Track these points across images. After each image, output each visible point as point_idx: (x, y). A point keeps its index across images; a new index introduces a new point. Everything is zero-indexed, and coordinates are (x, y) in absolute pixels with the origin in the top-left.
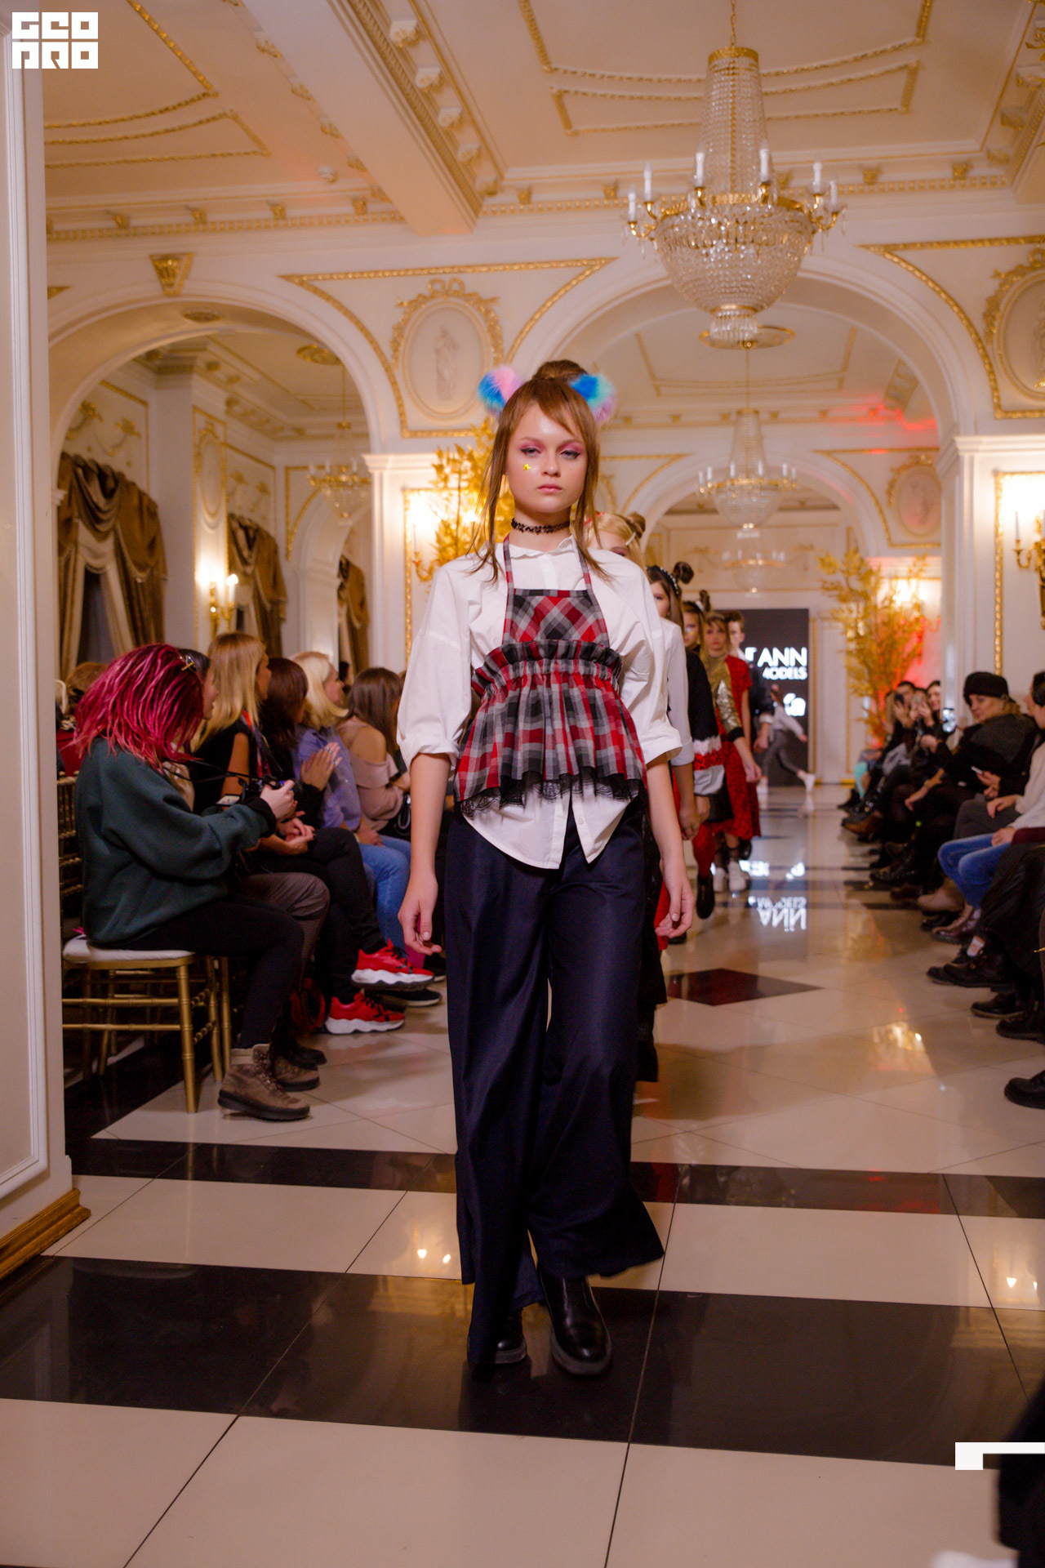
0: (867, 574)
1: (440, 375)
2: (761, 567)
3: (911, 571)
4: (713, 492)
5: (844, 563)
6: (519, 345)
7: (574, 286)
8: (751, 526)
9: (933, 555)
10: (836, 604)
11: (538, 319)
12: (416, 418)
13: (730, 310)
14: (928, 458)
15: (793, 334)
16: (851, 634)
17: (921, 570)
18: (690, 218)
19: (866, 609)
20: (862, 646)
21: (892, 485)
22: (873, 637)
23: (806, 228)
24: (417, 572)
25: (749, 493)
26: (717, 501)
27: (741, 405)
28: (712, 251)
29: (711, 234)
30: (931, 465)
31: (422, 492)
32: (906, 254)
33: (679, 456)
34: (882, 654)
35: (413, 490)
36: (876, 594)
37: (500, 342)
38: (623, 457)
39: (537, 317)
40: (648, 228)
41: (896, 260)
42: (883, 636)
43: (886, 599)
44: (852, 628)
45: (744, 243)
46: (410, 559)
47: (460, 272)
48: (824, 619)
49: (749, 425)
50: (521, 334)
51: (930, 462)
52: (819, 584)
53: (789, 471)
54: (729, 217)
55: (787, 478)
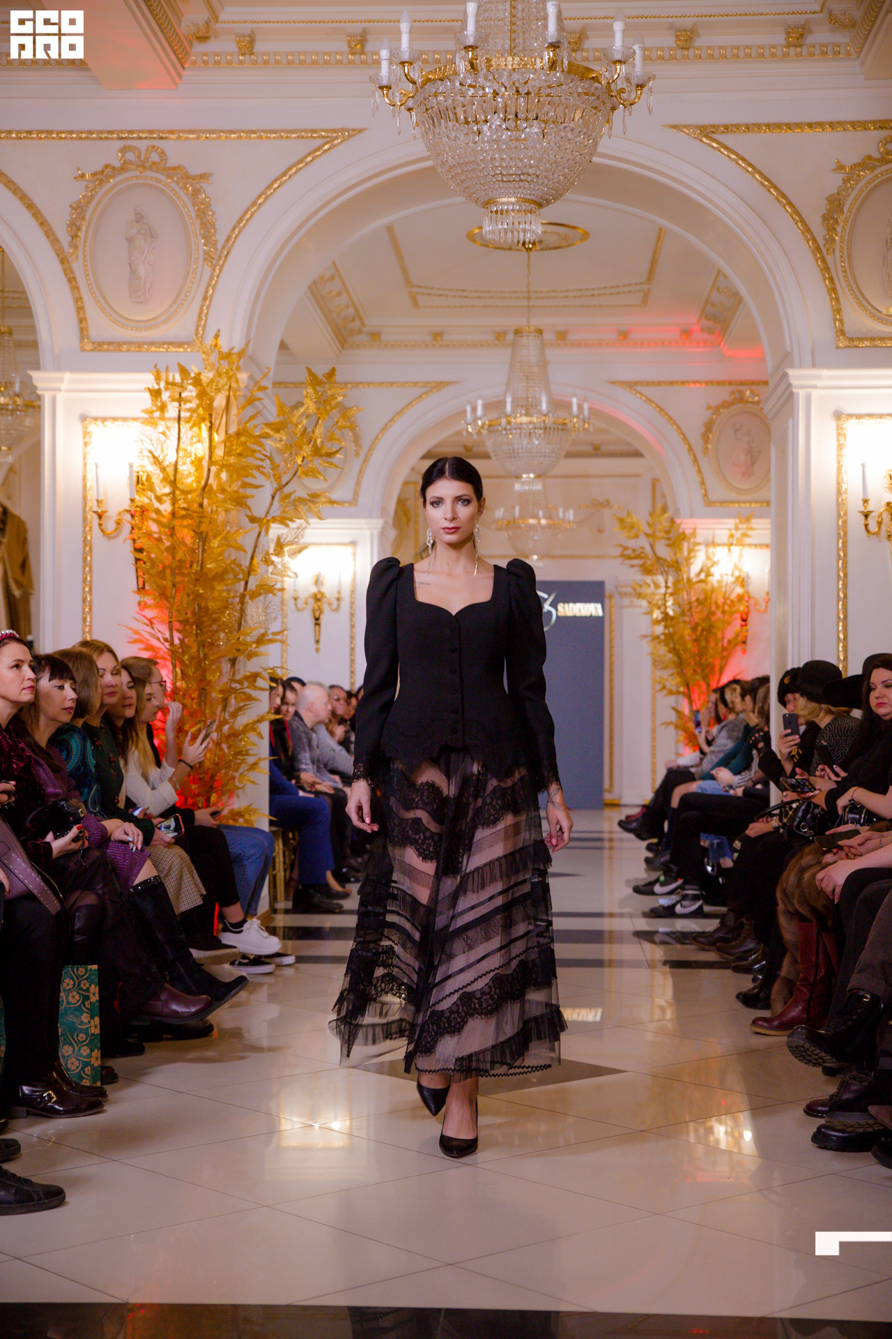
0: (676, 538)
1: (133, 271)
2: (543, 527)
3: (732, 536)
4: (484, 432)
5: (648, 524)
6: (237, 236)
7: (307, 164)
8: (532, 476)
9: (760, 517)
10: (639, 577)
11: (260, 205)
12: (101, 326)
13: (507, 203)
14: (753, 394)
15: (586, 235)
16: (657, 614)
17: (744, 535)
18: (458, 84)
19: (676, 583)
20: (671, 630)
21: (709, 427)
22: (687, 619)
23: (604, 103)
24: (100, 525)
25: (530, 433)
26: (489, 445)
27: (520, 322)
28: (485, 128)
29: (485, 105)
30: (758, 403)
31: (106, 423)
32: (727, 139)
33: (440, 385)
34: (696, 641)
35: (96, 419)
36: (689, 565)
37: (212, 231)
38: (369, 384)
39: (259, 201)
40: (405, 95)
41: (715, 145)
42: (697, 618)
43: (701, 571)
44: (659, 608)
45: (527, 119)
46: (91, 508)
47: (162, 138)
48: (622, 595)
49: (529, 349)
50: (240, 223)
51: (756, 399)
52: (618, 551)
53: (580, 407)
54: (506, 84)
55: (577, 417)
